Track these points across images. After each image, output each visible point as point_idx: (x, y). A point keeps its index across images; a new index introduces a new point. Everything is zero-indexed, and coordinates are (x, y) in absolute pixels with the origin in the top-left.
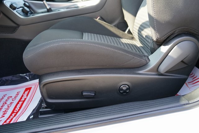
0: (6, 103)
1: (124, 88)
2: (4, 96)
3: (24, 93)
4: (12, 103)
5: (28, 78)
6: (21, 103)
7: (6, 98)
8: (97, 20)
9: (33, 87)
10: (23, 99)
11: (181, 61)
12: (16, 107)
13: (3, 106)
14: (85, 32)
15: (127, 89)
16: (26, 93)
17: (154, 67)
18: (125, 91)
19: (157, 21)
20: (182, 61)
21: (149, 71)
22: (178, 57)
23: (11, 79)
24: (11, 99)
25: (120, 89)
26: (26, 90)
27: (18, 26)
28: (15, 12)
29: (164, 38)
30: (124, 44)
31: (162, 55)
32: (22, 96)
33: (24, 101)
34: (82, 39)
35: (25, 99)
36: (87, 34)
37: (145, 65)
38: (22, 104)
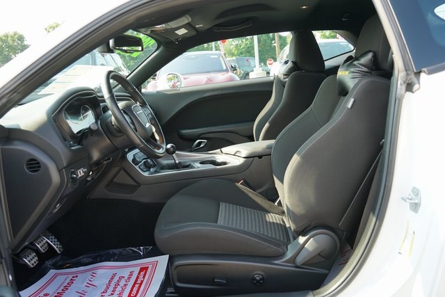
0: (119, 285)
1: (258, 278)
2: (115, 275)
3: (139, 274)
4: (125, 285)
5: (142, 254)
6: (137, 286)
7: (116, 278)
8: (239, 185)
9: (150, 267)
10: (139, 282)
11: (317, 253)
12: (132, 290)
13: (115, 288)
14: (222, 202)
15: (261, 279)
16: (142, 273)
17: (291, 258)
18: (258, 281)
19: (292, 212)
20: (319, 254)
21: (285, 262)
22: (314, 250)
23: (120, 253)
24: (123, 280)
25: (254, 279)
26: (142, 270)
27: (139, 185)
28: (137, 167)
29: (300, 230)
30: (268, 224)
31: (298, 247)
32: (138, 277)
33: (141, 284)
34: (217, 223)
35: (142, 282)
36: (224, 204)
37: (282, 255)
38: (140, 287)
